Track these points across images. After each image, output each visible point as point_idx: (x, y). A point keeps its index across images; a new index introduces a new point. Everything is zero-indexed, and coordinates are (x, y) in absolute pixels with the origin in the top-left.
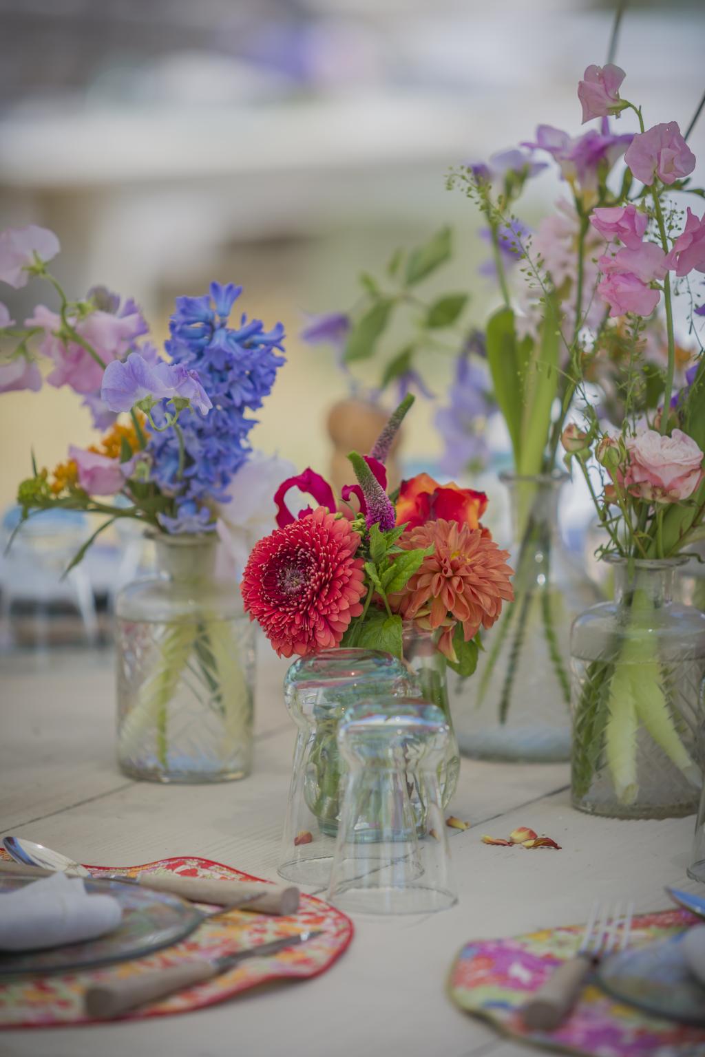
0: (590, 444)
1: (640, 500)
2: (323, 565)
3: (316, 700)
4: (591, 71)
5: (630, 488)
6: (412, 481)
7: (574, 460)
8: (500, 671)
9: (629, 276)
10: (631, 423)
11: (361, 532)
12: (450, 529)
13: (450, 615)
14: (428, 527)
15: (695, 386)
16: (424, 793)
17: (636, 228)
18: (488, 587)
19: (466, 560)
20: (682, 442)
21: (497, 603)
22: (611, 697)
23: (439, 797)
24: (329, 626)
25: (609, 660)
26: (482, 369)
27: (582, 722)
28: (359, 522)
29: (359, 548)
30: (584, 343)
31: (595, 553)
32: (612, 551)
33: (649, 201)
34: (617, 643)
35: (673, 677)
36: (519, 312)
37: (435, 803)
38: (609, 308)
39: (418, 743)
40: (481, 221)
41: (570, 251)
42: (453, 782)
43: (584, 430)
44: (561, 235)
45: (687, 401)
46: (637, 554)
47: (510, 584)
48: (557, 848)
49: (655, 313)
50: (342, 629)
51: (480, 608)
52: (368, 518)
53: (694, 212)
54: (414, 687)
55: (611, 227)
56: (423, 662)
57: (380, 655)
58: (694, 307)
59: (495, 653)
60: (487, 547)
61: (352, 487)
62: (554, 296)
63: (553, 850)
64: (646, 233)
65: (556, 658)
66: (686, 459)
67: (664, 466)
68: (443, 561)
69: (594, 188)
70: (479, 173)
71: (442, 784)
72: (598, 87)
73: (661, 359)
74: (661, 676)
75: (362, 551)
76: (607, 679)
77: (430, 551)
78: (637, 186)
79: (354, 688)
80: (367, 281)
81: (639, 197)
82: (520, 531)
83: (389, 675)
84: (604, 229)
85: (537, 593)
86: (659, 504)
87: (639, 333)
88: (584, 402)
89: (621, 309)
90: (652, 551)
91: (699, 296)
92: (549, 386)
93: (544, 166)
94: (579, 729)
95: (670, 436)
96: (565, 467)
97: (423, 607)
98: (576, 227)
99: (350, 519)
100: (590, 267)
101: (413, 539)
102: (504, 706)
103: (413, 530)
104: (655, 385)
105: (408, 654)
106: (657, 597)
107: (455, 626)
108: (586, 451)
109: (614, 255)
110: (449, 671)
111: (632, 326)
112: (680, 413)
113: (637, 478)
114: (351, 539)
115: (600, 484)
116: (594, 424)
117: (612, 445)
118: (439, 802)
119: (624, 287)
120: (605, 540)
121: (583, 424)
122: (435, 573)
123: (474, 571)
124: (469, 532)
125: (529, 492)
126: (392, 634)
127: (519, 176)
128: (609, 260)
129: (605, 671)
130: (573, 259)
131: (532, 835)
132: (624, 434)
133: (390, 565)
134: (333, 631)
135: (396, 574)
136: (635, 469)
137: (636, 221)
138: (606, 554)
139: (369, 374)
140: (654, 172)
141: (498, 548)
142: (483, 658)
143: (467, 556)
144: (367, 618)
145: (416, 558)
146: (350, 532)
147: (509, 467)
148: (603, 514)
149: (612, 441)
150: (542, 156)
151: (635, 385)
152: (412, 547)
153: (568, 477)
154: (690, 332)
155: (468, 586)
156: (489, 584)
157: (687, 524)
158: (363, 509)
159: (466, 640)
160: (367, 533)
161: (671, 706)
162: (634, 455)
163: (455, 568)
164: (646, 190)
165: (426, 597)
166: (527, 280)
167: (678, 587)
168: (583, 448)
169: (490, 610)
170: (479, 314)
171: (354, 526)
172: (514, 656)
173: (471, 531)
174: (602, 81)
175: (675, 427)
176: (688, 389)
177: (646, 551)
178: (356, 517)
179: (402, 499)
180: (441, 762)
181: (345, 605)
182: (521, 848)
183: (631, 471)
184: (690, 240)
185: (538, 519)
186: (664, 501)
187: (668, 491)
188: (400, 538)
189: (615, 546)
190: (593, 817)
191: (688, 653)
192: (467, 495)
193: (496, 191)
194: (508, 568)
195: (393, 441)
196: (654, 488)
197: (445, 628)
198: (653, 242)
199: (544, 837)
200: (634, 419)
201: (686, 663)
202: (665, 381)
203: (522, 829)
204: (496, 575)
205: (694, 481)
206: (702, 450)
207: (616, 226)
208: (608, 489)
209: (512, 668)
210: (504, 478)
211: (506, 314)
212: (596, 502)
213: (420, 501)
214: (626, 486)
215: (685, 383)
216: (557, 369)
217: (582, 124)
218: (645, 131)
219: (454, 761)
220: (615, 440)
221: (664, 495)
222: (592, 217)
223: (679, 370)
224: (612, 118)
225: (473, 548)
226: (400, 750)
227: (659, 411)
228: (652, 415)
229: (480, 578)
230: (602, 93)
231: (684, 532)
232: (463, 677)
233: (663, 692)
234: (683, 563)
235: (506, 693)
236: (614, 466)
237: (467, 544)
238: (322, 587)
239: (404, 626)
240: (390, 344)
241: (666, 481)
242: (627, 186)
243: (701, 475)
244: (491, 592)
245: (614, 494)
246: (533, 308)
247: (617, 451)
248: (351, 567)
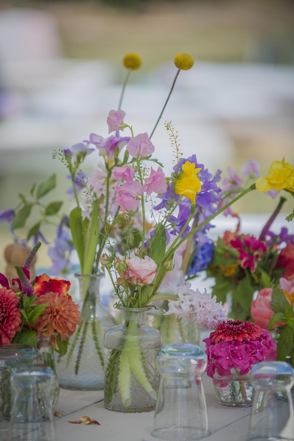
0: (112, 262)
1: (132, 284)
2: (4, 311)
3: (1, 365)
4: (112, 113)
5: (128, 279)
6: (40, 276)
7: (105, 268)
8: (75, 353)
9: (127, 194)
10: (128, 253)
11: (19, 297)
12: (56, 296)
13: (55, 331)
14: (47, 295)
15: (153, 238)
16: (45, 402)
17: (131, 175)
18: (71, 320)
19: (61, 308)
20: (149, 261)
21: (74, 326)
22: (120, 364)
23: (51, 403)
24: (7, 335)
25: (119, 349)
26: (68, 232)
27: (109, 374)
28: (19, 293)
29: (19, 304)
30: (109, 221)
31: (114, 306)
32: (120, 305)
33: (135, 164)
34: (123, 342)
35: (145, 356)
36: (83, 209)
37: (49, 406)
38: (119, 207)
39: (43, 382)
40: (67, 172)
41: (103, 184)
42: (56, 398)
43: (109, 256)
44: (100, 178)
45: (150, 245)
46: (131, 306)
47: (79, 318)
48: (99, 424)
49: (138, 209)
50: (12, 337)
51: (67, 328)
52: (22, 292)
53: (153, 169)
54: (41, 360)
55: (121, 175)
56: (45, 350)
57: (27, 347)
58: (153, 207)
59: (73, 346)
60: (70, 303)
61: (16, 279)
62: (97, 202)
63: (97, 425)
64: (135, 177)
65: (98, 348)
66: (150, 268)
67: (141, 270)
68: (52, 309)
69: (113, 159)
70: (67, 153)
71: (52, 399)
72: (115, 119)
73: (140, 228)
74: (141, 355)
75: (20, 305)
76: (119, 356)
77: (47, 305)
78: (130, 158)
79: (17, 360)
80: (21, 196)
81: (131, 162)
82: (83, 297)
83: (31, 355)
84: (118, 176)
85: (90, 322)
86: (139, 286)
87: (131, 217)
88: (109, 245)
89: (124, 207)
90: (136, 305)
91: (155, 202)
92: (95, 238)
93: (93, 150)
94: (107, 377)
95: (144, 259)
96: (102, 271)
97: (45, 327)
98: (106, 174)
99: (15, 292)
100: (111, 190)
101: (41, 300)
102: (77, 367)
103: (41, 296)
104: (138, 238)
105: (38, 346)
106: (139, 323)
107: (57, 336)
108: (110, 264)
109: (121, 186)
110: (55, 352)
111: (129, 214)
112: (148, 249)
113: (131, 275)
114: (16, 300)
115: (116, 278)
116: (113, 254)
117: (121, 262)
118: (51, 406)
119: (126, 199)
120: (118, 300)
121: (109, 254)
122: (49, 314)
123: (65, 313)
124: (63, 297)
125: (87, 281)
126: (32, 338)
127: (83, 154)
128: (119, 188)
129: (118, 353)
130: (105, 188)
131: (89, 419)
132: (125, 258)
133: (31, 310)
134: (9, 338)
135: (34, 314)
136: (130, 272)
137: (131, 172)
138: (118, 306)
139: (22, 234)
140: (138, 153)
141: (75, 304)
142: (69, 347)
143: (62, 307)
144: (22, 332)
145: (42, 308)
146: (15, 297)
147: (79, 271)
148: (117, 290)
149: (120, 261)
150: (92, 146)
151: (130, 238)
152: (40, 303)
153: (103, 275)
154: (152, 217)
155: (63, 319)
156: (71, 318)
157: (150, 294)
158: (20, 288)
159: (62, 340)
160: (22, 298)
161: (144, 367)
162: (129, 266)
163: (58, 312)
164: (134, 160)
165: (46, 323)
166: (86, 196)
167: (147, 319)
168: (109, 263)
169: (72, 328)
170: (67, 210)
171: (17, 295)
172: (81, 347)
173: (64, 297)
174: (116, 116)
175: (146, 255)
176: (151, 239)
177: (134, 305)
178: (17, 291)
179: (36, 284)
180: (52, 390)
181: (13, 327)
182: (84, 425)
183: (128, 272)
184: (152, 180)
185: (91, 292)
186: (141, 285)
187: (143, 280)
188: (35, 300)
189: (122, 303)
190: (113, 411)
191: (150, 346)
192: (62, 282)
193: (74, 160)
194: (79, 312)
195: (33, 259)
196: (138, 279)
197: (53, 336)
198: (137, 180)
199: (93, 420)
200: (129, 252)
201: (150, 350)
202: (141, 236)
203: (85, 417)
204: (74, 314)
205: (153, 276)
206: (156, 264)
207: (122, 174)
208: (119, 280)
209: (80, 352)
210: (77, 275)
211: (78, 209)
212: (114, 285)
213: (43, 284)
214: (126, 279)
215: (150, 237)
216: (98, 232)
217: (109, 133)
218: (134, 137)
219: (57, 390)
220: (121, 260)
221: (141, 282)
222: (113, 171)
223: (147, 233)
224: (120, 131)
225: (65, 303)
226: (35, 385)
227: (139, 248)
228: (136, 250)
229: (68, 316)
230: (117, 121)
231: (149, 298)
232: (60, 356)
233: (141, 362)
234: (149, 309)
235: (78, 362)
236: (121, 271)
237: (62, 302)
238: (4, 319)
239: (37, 335)
240: (30, 222)
241: (142, 277)
242: (126, 158)
243: (156, 274)
244: (72, 321)
245: (122, 282)
246: (89, 207)
247: (122, 264)
248: (16, 311)
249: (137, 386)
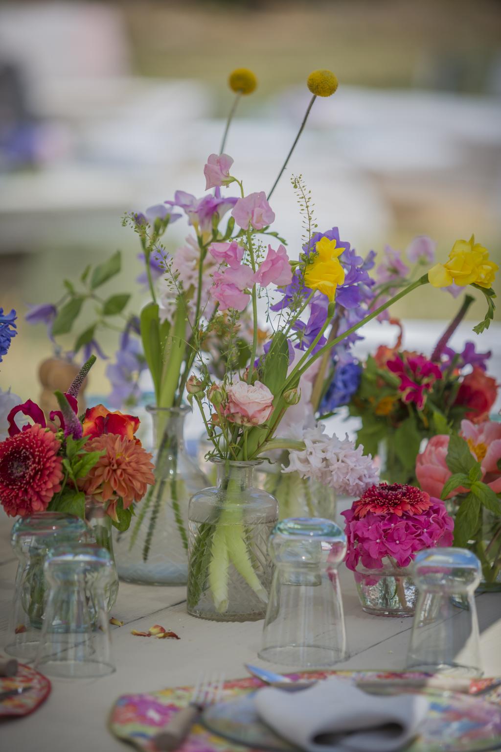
0: (204, 389)
1: (234, 424)
2: (37, 460)
3: (31, 543)
4: (212, 158)
5: (228, 417)
6: (93, 409)
7: (193, 398)
8: (145, 528)
9: (231, 286)
10: (229, 375)
11: (61, 440)
12: (116, 439)
13: (115, 493)
14: (103, 438)
15: (269, 354)
16: (96, 602)
17: (238, 256)
18: (139, 476)
19: (125, 459)
20: (261, 389)
21: (144, 486)
22: (213, 546)
23: (105, 605)
24: (40, 498)
25: (212, 523)
26: (137, 341)
27: (195, 561)
28: (60, 434)
29: (60, 450)
30: (202, 326)
31: (205, 457)
32: (215, 455)
33: (244, 238)
34: (217, 512)
35: (251, 534)
36: (161, 307)
37: (103, 608)
38: (218, 305)
39: (93, 572)
40: (141, 250)
41: (194, 269)
42: (114, 597)
43: (200, 380)
44: (189, 259)
45: (264, 364)
46: (231, 458)
47: (152, 474)
48: (177, 638)
49: (245, 310)
50: (48, 500)
51: (133, 489)
52: (66, 431)
53: (272, 248)
54: (91, 537)
55: (222, 255)
56: (97, 521)
57: (71, 517)
58: (270, 306)
59: (142, 517)
60: (139, 451)
61: (56, 412)
62: (183, 297)
63: (174, 640)
64: (242, 259)
65: (179, 521)
66: (263, 399)
67: (249, 403)
68: (111, 460)
69: (210, 231)
70: (139, 220)
71: (107, 598)
72: (217, 168)
73: (249, 338)
74: (245, 533)
75: (62, 452)
76: (211, 535)
77: (104, 453)
78: (237, 229)
79: (55, 537)
80: (67, 284)
81: (238, 236)
82: (159, 442)
83: (78, 529)
84: (217, 256)
85: (168, 480)
86: (245, 427)
87: (236, 321)
88: (201, 363)
89: (226, 305)
90: (240, 455)
91: (273, 299)
92: (179, 352)
93: (179, 216)
94: (193, 565)
95: (253, 385)
96: (188, 403)
97: (99, 487)
98: (198, 254)
99: (55, 432)
100: (206, 278)
101: (93, 445)
102: (146, 550)
103: (93, 440)
104: (245, 352)
105: (88, 517)
106: (243, 484)
107: (117, 500)
108: (201, 393)
109: (223, 272)
110: (113, 527)
111: (231, 316)
112: (260, 370)
113: (232, 411)
114: (55, 444)
115: (209, 414)
116: (207, 377)
117: (217, 390)
118: (106, 608)
119: (228, 292)
120: (211, 448)
121: (199, 376)
122: (106, 466)
123: (130, 466)
124: (128, 442)
125: (165, 417)
126: (79, 503)
127: (164, 222)
128: (220, 275)
129: (210, 529)
130: (196, 274)
131: (162, 630)
132: (225, 383)
133: (79, 461)
134: (43, 502)
135: (82, 466)
136: (231, 405)
137: (238, 251)
138: (211, 457)
139: (67, 344)
140: (249, 222)
141: (146, 452)
142: (134, 520)
143: (126, 457)
144: (63, 494)
145: (95, 457)
146: (54, 440)
147: (152, 401)
148: (211, 432)
149: (218, 388)
150: (178, 210)
151: (232, 353)
152: (92, 450)
153: (189, 409)
154: (267, 322)
155: (126, 475)
156: (139, 474)
157: (262, 440)
158: (63, 426)
159: (124, 508)
160: (64, 441)
161: (250, 552)
162: (231, 396)
163: (119, 464)
164: (242, 232)
165: (100, 481)
166: (169, 286)
167: (256, 479)
168: (200, 391)
169: (140, 490)
170: (137, 306)
171: (56, 436)
172: (153, 519)
173: (129, 441)
174: (218, 164)
175: (256, 380)
176: (265, 355)
177: (237, 456)
178: (58, 431)
179: (86, 420)
180: (107, 584)
181: (50, 485)
182: (156, 638)
183: (229, 406)
184: (270, 265)
185: (170, 435)
186: (249, 425)
187: (251, 419)
188: (85, 445)
189: (218, 452)
190: (200, 619)
191: (261, 520)
192: (127, 419)
193: (149, 231)
194: (151, 464)
195: (83, 382)
196: (243, 417)
197: (111, 501)
198: (246, 264)
199: (170, 631)
200: (231, 374)
201: (260, 525)
202: (251, 351)
203: (156, 626)
204: (144, 468)
205: (267, 413)
206: (273, 394)
207: (224, 254)
208: (214, 416)
209: (152, 527)
210: (149, 408)
211: (154, 307)
212: (206, 425)
213: (97, 421)
214: (225, 415)
215: (263, 352)
216: (185, 341)
217: (206, 190)
218: (244, 197)
219: (115, 583)
220: (219, 387)
221: (249, 421)
222: (210, 248)
223: (260, 345)
224: (223, 188)
225: (130, 451)
226: (82, 576)
227: (247, 369)
228: (242, 372)
229: (135, 470)
230: (219, 171)
231: (260, 445)
232: (121, 533)
233: (245, 543)
234: (259, 463)
235: (148, 541)
236: (218, 403)
237: (127, 449)
238: (36, 474)
239: (86, 499)
240: (80, 325)
241: (250, 412)
242: (230, 230)
243: (272, 410)
244: (141, 479)
245: (218, 420)
246: (170, 304)
247: (220, 393)
248: (54, 461)
249: (237, 582)
